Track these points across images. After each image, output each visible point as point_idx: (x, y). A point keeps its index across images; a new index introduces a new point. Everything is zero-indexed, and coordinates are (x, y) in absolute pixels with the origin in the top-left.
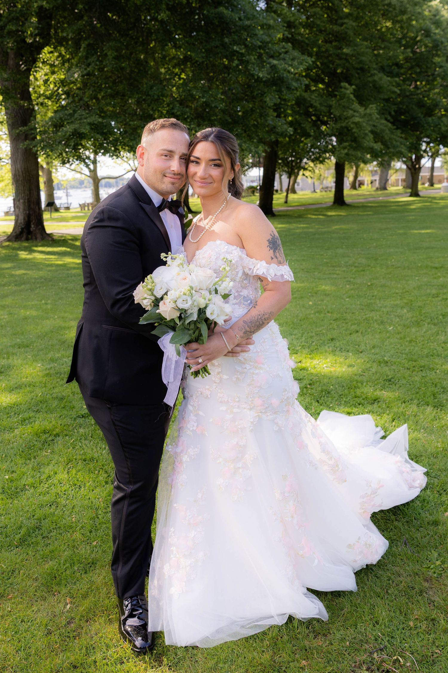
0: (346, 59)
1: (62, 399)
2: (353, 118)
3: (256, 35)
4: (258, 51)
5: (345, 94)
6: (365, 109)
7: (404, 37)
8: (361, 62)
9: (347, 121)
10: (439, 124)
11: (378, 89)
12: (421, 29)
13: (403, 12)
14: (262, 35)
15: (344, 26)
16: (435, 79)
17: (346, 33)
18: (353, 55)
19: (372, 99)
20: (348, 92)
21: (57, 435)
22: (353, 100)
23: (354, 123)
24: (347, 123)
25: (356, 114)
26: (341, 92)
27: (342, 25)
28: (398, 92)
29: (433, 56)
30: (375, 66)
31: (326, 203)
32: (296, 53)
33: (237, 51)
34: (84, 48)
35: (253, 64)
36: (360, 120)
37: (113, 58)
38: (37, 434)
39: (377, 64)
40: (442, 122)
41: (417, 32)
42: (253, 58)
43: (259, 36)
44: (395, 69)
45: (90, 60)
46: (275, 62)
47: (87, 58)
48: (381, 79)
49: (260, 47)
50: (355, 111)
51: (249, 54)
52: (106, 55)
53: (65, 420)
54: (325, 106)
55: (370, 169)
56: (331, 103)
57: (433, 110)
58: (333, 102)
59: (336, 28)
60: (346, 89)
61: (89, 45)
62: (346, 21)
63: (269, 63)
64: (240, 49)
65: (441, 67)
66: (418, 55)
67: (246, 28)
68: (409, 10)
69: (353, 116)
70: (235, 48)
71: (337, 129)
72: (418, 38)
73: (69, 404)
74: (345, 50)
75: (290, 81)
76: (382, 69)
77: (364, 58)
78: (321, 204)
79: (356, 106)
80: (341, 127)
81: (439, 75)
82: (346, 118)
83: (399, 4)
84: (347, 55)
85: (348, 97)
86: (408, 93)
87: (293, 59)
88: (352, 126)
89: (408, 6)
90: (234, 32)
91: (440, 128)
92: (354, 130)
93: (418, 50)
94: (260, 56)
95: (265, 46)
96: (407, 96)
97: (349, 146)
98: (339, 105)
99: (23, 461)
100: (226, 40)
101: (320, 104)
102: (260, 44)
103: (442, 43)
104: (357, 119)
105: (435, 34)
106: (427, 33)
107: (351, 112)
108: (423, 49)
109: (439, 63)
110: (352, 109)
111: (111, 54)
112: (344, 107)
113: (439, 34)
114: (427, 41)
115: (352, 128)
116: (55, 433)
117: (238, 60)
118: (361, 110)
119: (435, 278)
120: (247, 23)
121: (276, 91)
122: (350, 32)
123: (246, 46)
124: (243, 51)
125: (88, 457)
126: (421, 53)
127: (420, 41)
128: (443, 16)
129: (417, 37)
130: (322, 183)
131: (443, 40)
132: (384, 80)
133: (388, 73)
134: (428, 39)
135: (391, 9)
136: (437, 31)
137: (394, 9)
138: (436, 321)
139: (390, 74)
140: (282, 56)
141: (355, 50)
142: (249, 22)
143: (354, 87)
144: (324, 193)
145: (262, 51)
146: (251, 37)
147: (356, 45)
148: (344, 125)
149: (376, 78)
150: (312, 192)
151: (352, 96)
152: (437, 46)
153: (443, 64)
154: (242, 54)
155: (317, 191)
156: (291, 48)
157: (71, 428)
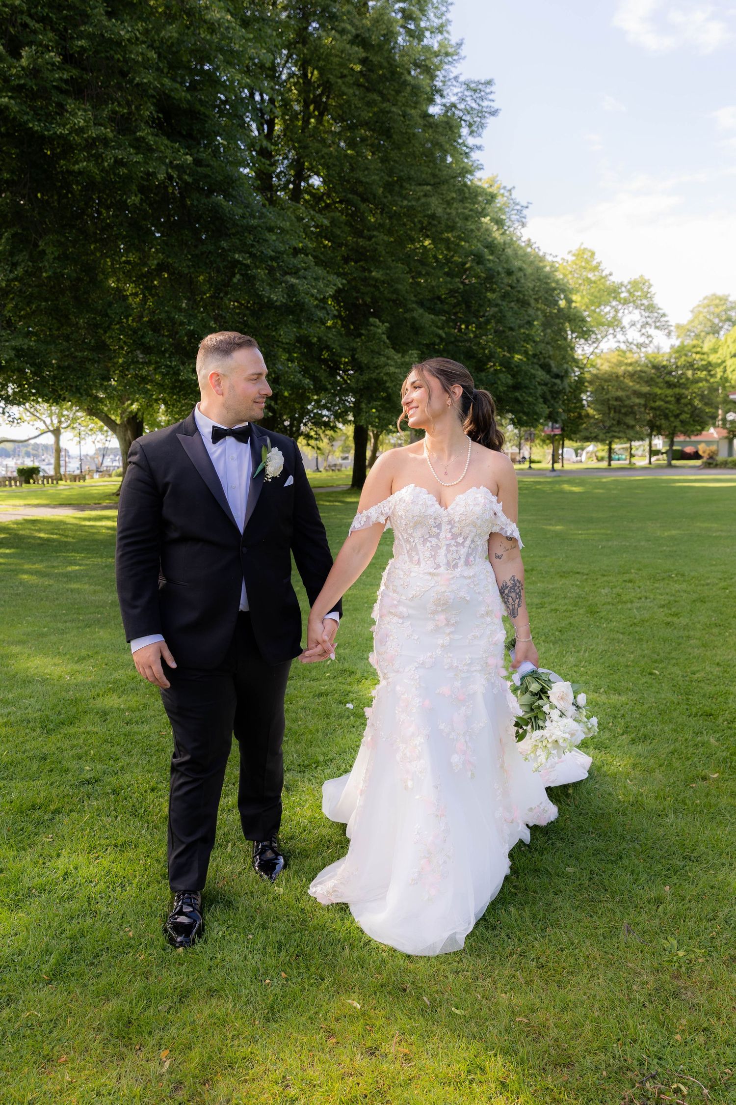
0: (375, 286)
1: (44, 759)
2: (387, 368)
3: (266, 240)
4: (270, 263)
5: (375, 334)
6: (403, 357)
7: (448, 261)
8: (396, 291)
9: (377, 371)
10: (495, 383)
11: (416, 330)
12: (472, 253)
13: (451, 228)
14: (274, 241)
15: (373, 240)
16: (488, 322)
17: (376, 250)
18: (383, 282)
19: (410, 344)
20: (380, 331)
21: (57, 811)
22: (385, 343)
23: (388, 374)
24: (379, 374)
25: (390, 362)
26: (369, 330)
27: (370, 238)
28: (444, 335)
29: (487, 289)
30: (413, 299)
31: (338, 486)
32: (320, 271)
33: (238, 262)
34: (8, 239)
35: (262, 281)
36: (397, 371)
37: (54, 259)
38: (22, 812)
39: (415, 296)
40: (499, 379)
41: (467, 257)
42: (261, 273)
43: (271, 241)
44: (439, 305)
45: (18, 258)
46: (293, 280)
47: (12, 254)
48: (421, 316)
49: (272, 259)
50: (388, 358)
51: (257, 268)
52: (43, 252)
53: (61, 789)
54: (347, 349)
55: (392, 441)
56: (355, 345)
57: (486, 364)
58: (358, 343)
59: (361, 242)
60: (378, 327)
61: (14, 235)
62: (375, 233)
63: (286, 282)
64: (244, 258)
65: (497, 305)
66: (467, 287)
67: (251, 229)
68: (459, 225)
69: (387, 365)
70: (237, 256)
71: (364, 381)
72: (468, 265)
73: (59, 766)
74: (373, 274)
75: (313, 309)
76: (421, 304)
77: (400, 287)
78: (332, 486)
79: (391, 352)
80: (370, 379)
81: (494, 316)
82: (376, 368)
83: (446, 216)
84: (376, 280)
85: (379, 339)
86: (453, 339)
87: (316, 279)
88: (385, 378)
89: (457, 219)
90: (234, 235)
91: (497, 388)
92: (388, 384)
93: (467, 281)
94: (271, 270)
95: (278, 258)
96: (452, 343)
97: (380, 406)
98: (367, 348)
99: (15, 853)
100: (224, 244)
101: (340, 346)
102: (273, 254)
103: (499, 273)
104: (392, 369)
105: (488, 260)
106: (479, 259)
107: (383, 359)
108: (474, 280)
109: (494, 300)
110: (384, 355)
111: (52, 252)
112: (372, 351)
113: (494, 262)
114: (478, 269)
115: (386, 382)
116: (52, 807)
117: (241, 274)
118: (397, 357)
119: (530, 583)
120: (254, 222)
121: (292, 321)
122: (381, 249)
123: (252, 255)
124: (249, 261)
125: (120, 840)
126: (471, 284)
127: (471, 268)
128: (495, 239)
129: (465, 263)
130: (326, 459)
131: (500, 269)
132: (426, 318)
133: (428, 308)
134: (481, 266)
135: (435, 222)
136: (491, 258)
137: (439, 223)
138: (553, 638)
139: (432, 311)
140: (302, 273)
141: (387, 274)
142: (256, 221)
143: (386, 324)
144: (330, 473)
145: (275, 264)
146: (258, 241)
147: (389, 268)
148: (374, 376)
149: (415, 314)
150: (314, 471)
151: (384, 337)
152: (492, 277)
153: (499, 302)
154: (247, 266)
155: (321, 469)
156: (313, 264)
157: (76, 800)
